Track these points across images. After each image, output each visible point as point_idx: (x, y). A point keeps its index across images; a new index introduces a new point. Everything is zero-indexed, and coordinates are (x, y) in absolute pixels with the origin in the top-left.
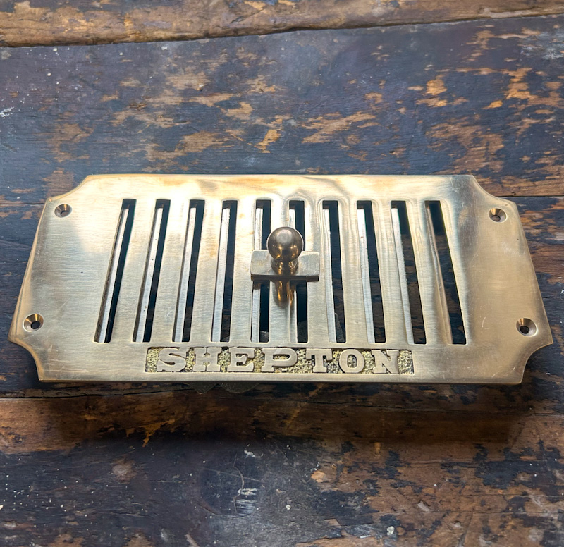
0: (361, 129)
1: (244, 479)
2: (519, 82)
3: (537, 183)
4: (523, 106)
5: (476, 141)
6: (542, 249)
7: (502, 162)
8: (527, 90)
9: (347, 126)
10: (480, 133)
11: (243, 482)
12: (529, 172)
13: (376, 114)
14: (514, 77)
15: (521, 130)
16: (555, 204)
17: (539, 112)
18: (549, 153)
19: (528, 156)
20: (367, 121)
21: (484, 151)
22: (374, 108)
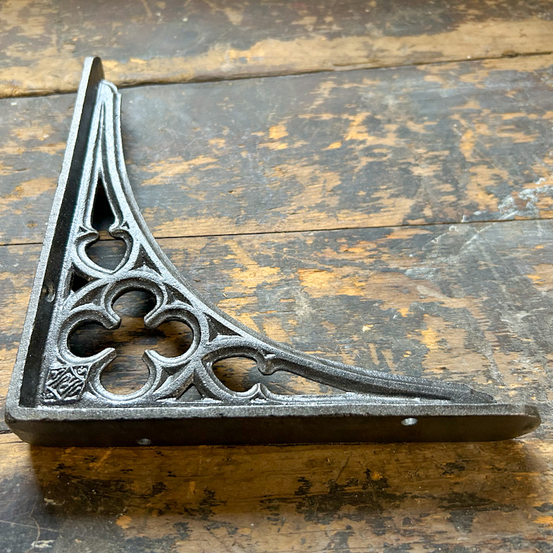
0: (202, 171)
1: (41, 530)
2: (359, 125)
3: (372, 215)
4: (362, 146)
5: (314, 179)
6: (376, 277)
7: (338, 197)
8: (366, 132)
9: (189, 169)
10: (317, 172)
11: (39, 533)
12: (365, 205)
13: (218, 158)
14: (353, 121)
15: (358, 168)
16: (389, 234)
17: (376, 151)
18: (385, 187)
19: (364, 191)
20: (208, 164)
21: (321, 189)
22: (217, 152)
